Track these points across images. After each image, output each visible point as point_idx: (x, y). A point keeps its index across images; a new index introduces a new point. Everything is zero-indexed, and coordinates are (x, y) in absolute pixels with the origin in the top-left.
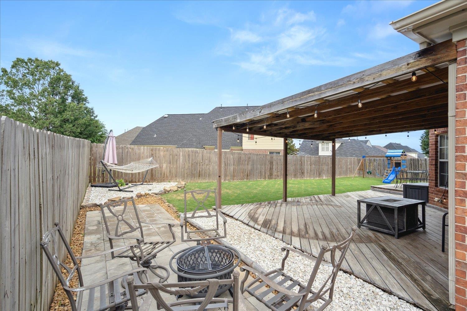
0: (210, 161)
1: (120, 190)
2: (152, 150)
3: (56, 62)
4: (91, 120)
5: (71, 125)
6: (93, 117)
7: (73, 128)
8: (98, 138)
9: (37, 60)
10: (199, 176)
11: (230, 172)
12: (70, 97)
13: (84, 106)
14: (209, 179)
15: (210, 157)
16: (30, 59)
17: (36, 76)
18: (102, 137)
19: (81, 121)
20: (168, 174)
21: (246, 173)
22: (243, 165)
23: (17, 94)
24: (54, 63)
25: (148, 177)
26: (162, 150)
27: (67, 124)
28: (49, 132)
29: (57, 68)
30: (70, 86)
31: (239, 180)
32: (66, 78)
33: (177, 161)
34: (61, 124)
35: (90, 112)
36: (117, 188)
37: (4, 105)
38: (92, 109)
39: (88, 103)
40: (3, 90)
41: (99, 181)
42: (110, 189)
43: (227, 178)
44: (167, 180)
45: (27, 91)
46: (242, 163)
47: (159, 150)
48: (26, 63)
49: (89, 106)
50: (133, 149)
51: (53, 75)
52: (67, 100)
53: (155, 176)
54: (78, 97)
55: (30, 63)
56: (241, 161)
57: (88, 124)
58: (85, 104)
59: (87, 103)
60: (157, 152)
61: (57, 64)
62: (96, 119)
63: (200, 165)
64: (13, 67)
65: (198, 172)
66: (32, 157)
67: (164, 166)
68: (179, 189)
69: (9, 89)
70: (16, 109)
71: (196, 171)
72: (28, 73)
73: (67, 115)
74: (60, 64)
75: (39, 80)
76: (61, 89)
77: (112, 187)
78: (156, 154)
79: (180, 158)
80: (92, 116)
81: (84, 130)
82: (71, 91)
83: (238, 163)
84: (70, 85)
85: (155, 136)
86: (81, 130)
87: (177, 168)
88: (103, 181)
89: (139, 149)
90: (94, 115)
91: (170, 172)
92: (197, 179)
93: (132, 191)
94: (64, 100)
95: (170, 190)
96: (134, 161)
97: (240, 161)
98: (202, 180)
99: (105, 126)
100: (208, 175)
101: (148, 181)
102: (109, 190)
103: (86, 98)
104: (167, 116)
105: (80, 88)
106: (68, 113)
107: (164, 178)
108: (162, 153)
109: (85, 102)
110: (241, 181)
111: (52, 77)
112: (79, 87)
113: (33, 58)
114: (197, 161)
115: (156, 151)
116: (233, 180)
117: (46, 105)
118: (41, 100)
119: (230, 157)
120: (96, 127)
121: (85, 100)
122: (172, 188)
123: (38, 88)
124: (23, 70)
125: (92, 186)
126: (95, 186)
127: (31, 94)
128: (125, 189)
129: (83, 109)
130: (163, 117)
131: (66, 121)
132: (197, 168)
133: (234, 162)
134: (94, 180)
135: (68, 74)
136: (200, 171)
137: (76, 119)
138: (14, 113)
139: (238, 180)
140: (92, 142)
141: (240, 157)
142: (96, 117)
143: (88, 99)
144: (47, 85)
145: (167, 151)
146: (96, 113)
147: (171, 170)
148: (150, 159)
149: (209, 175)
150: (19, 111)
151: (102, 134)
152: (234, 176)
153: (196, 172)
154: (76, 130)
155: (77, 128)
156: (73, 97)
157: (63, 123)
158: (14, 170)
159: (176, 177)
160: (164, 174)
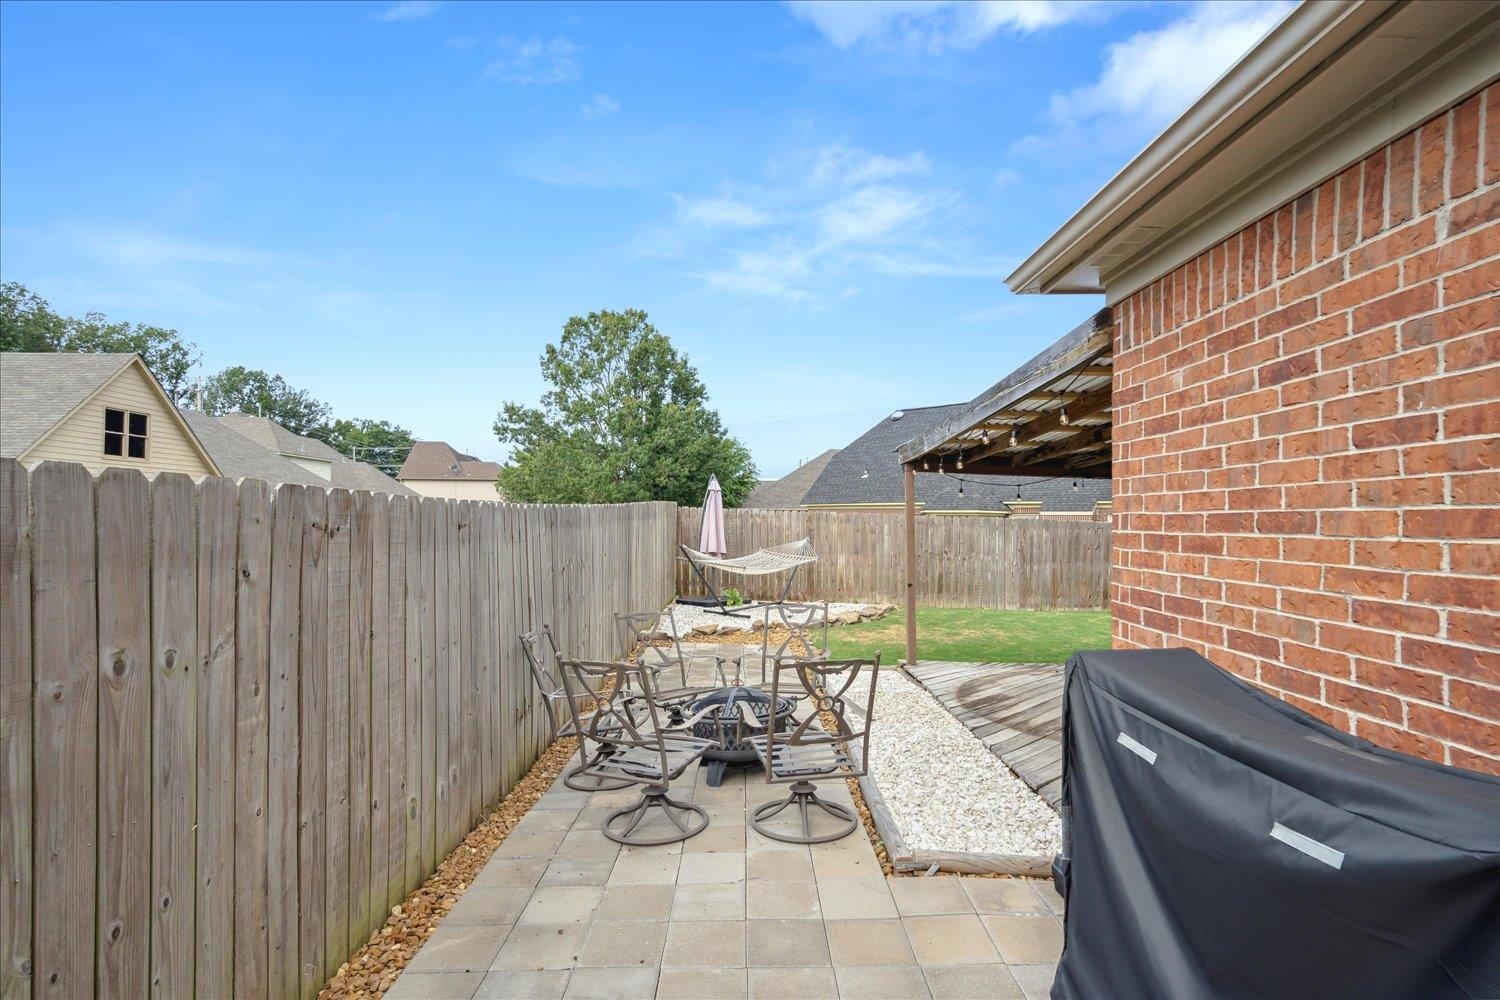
0: (971, 548)
1: (725, 613)
2: (810, 520)
3: (639, 312)
4: (715, 442)
5: (670, 460)
6: (717, 435)
7: (674, 466)
8: (734, 487)
9: (605, 313)
10: (940, 591)
11: (1041, 581)
12: (669, 391)
13: (697, 409)
14: (970, 602)
15: (971, 537)
16: (592, 316)
17: (603, 351)
18: (743, 484)
19: (690, 449)
20: (851, 581)
21: (1102, 585)
22: (1089, 563)
23: (572, 396)
24: (633, 315)
25: (801, 586)
26: (835, 521)
27: (663, 458)
28: (545, 505)
29: (642, 325)
30: (668, 364)
31: (1076, 606)
32: (658, 346)
33: (874, 548)
34: (650, 458)
35: (710, 422)
36: (719, 609)
37: (552, 425)
38: (715, 414)
39: (707, 398)
40: (551, 393)
41: (694, 591)
42: (708, 609)
43: (1032, 600)
44: (850, 596)
45: (588, 389)
46: (1085, 555)
47: (827, 521)
48: (586, 325)
49: (708, 406)
50: (764, 517)
51: (635, 344)
52: (663, 398)
53: (819, 585)
54: (686, 389)
55: (594, 324)
56: (1082, 549)
57: (706, 452)
58: (699, 404)
59: (704, 401)
60: (823, 523)
61: (642, 317)
62: (725, 438)
63: (941, 560)
64: (565, 339)
65: (936, 578)
66: (516, 539)
67: (841, 560)
68: (865, 620)
69: (557, 389)
70: (570, 430)
71: (930, 576)
72: (589, 347)
73: (663, 436)
74: (646, 316)
75: (608, 360)
76: (651, 374)
77: (715, 605)
78: (818, 528)
79: (882, 542)
80: (717, 431)
81: (699, 469)
82: (670, 377)
83: (1070, 554)
84: (668, 362)
85: (866, 476)
86: (689, 471)
87: (874, 566)
88: (703, 592)
89: (779, 518)
90: (721, 430)
91: (857, 575)
92: (932, 598)
93: (748, 617)
94: (656, 399)
95: (837, 620)
96: (767, 545)
97: (1077, 550)
98: (947, 602)
99: (751, 454)
100: (966, 590)
101: (801, 597)
102: (705, 611)
103: (703, 387)
104: (901, 414)
105: (689, 365)
106: (663, 431)
107: (840, 593)
108: (834, 527)
109: (699, 399)
110: (1082, 610)
111: (632, 349)
112: (686, 363)
113: (598, 313)
114: (933, 549)
115: (819, 520)
116: (1054, 605)
117: (621, 416)
118: (614, 405)
119: (1040, 536)
120: (725, 459)
121: (700, 392)
122: (843, 617)
123: (608, 377)
124: (582, 342)
125: (678, 602)
126: (684, 603)
127: (594, 395)
128: (736, 611)
129: (693, 419)
130: (889, 418)
131: (661, 450)
132: (933, 568)
133: (1054, 553)
134: (686, 590)
135: (663, 336)
136: (941, 576)
137: (681, 444)
138: (567, 441)
139: (1069, 606)
140: (679, 505)
141: (1078, 536)
142: (725, 433)
143: (708, 391)
144: (623, 370)
145: (848, 520)
146: (724, 424)
147: (858, 572)
148: (801, 544)
149: (969, 587)
150: (577, 434)
151: (744, 476)
152: (1055, 596)
153: (928, 579)
154: (680, 471)
155: (682, 465)
156: (675, 390)
157: (655, 456)
158: (493, 553)
159: (872, 589)
160: (841, 580)
